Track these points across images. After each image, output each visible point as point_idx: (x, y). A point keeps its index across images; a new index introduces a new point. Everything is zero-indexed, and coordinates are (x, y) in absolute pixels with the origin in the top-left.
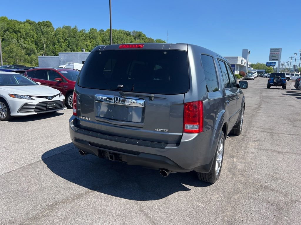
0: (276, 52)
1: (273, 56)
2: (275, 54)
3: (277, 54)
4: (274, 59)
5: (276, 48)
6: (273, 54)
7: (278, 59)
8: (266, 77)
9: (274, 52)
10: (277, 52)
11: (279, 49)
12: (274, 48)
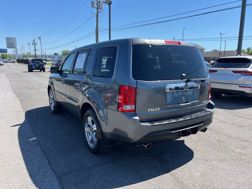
0: (11, 41)
1: (10, 44)
2: (11, 42)
3: (13, 42)
4: (11, 46)
5: (11, 37)
6: (10, 42)
7: (14, 47)
8: (6, 62)
9: (10, 41)
10: (13, 41)
11: (13, 38)
12: (9, 37)
